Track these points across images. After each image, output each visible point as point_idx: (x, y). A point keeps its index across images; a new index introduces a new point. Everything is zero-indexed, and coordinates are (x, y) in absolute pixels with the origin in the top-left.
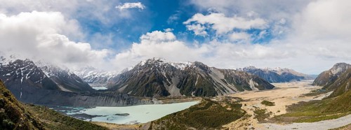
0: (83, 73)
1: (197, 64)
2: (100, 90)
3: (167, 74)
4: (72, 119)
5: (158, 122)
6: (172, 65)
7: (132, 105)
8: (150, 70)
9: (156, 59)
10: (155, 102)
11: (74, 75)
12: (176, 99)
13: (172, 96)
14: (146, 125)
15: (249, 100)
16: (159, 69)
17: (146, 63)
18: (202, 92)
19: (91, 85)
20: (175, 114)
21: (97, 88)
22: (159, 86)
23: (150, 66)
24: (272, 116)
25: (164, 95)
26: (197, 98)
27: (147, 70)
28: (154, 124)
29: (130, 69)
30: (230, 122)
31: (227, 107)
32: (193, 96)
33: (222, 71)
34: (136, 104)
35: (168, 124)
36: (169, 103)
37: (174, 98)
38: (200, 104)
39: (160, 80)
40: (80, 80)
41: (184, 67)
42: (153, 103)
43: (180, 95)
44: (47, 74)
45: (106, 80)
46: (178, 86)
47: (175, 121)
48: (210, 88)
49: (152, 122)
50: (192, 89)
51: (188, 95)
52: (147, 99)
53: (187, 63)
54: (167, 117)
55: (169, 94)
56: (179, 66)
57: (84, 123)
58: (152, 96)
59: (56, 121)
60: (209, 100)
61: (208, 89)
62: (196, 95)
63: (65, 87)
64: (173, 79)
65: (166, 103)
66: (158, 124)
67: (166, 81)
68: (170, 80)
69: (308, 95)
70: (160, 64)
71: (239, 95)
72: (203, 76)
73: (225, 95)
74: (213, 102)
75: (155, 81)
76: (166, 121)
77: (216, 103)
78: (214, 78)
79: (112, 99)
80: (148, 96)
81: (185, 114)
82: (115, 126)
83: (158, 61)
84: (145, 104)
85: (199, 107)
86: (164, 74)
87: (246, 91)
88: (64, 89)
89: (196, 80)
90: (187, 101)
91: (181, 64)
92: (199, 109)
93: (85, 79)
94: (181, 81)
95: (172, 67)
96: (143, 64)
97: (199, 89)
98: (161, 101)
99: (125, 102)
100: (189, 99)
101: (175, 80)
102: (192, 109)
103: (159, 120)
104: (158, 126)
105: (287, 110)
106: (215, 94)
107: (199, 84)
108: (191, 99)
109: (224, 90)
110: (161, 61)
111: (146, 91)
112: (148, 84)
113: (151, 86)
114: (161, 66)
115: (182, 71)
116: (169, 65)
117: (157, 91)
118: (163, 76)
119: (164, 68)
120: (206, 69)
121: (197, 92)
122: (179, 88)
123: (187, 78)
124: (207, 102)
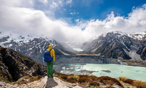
8: (112, 41)
9: (114, 33)
10: (121, 63)
16: (118, 39)
17: (107, 35)
22: (121, 52)
36: (133, 66)
39: (120, 47)
41: (141, 37)
42: (119, 63)
46: (139, 52)
52: (114, 60)
53: (144, 33)
55: (131, 58)
56: (136, 37)
58: (117, 58)
65: (131, 65)
68: (129, 48)
70: (119, 36)
75: (117, 48)
80: (113, 58)
83: (117, 34)
84: (114, 63)
91: (137, 35)
94: (141, 49)
95: (130, 38)
98: (125, 63)
110: (120, 34)
111: (111, 54)
112: (112, 50)
113: (115, 52)
114: (120, 38)
115: (139, 40)
116: (126, 36)
117: (120, 55)
118: (122, 44)
119: (122, 39)
122: (140, 54)
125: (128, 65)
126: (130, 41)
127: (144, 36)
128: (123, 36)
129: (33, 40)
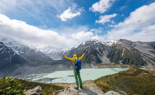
0: (46, 50)
1: (121, 40)
2: (58, 60)
3: (99, 49)
6: (102, 43)
9: (92, 41)
10: (93, 67)
11: (40, 52)
13: (104, 63)
16: (94, 46)
17: (86, 43)
18: (129, 61)
19: (52, 58)
20: (107, 76)
21: (56, 60)
22: (95, 57)
23: (88, 45)
25: (99, 63)
26: (124, 66)
27: (87, 48)
29: (76, 47)
32: (122, 64)
36: (102, 68)
37: (106, 65)
38: (128, 71)
39: (95, 53)
40: (44, 55)
41: (111, 44)
42: (91, 67)
43: (110, 62)
44: (17, 52)
46: (108, 56)
48: (137, 58)
50: (119, 58)
51: (117, 62)
52: (87, 65)
53: (113, 41)
55: (102, 62)
56: (107, 44)
58: (90, 63)
60: (137, 69)
61: (135, 59)
62: (124, 63)
64: (104, 52)
65: (100, 68)
67: (99, 53)
68: (102, 53)
72: (129, 49)
74: (142, 70)
75: (92, 53)
77: (145, 71)
79: (66, 66)
80: (88, 63)
81: (116, 78)
83: (93, 41)
84: (86, 68)
85: (128, 73)
86: (97, 49)
89: (122, 52)
91: (109, 42)
92: (128, 75)
93: (48, 54)
94: (110, 53)
95: (103, 44)
96: (84, 44)
97: (126, 59)
98: (96, 66)
100: (117, 66)
101: (106, 53)
102: (121, 74)
106: (144, 64)
107: (125, 55)
108: (119, 66)
110: (95, 42)
111: (86, 59)
112: (87, 56)
113: (90, 57)
114: (95, 45)
115: (109, 46)
116: (100, 43)
117: (94, 60)
118: (97, 50)
119: (97, 45)
120: (130, 43)
121: (125, 61)
122: (109, 58)
123: (115, 51)
124: (135, 70)
125: (98, 68)
126: (103, 47)
127: (113, 43)
128: (98, 43)
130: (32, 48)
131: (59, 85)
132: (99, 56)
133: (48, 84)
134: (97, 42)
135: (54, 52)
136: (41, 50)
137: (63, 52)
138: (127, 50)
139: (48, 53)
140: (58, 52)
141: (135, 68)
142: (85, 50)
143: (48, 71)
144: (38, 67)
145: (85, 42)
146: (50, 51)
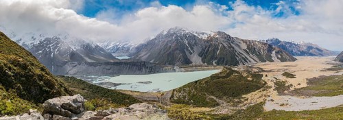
0: (106, 44)
1: (219, 33)
3: (189, 43)
4: (98, 87)
5: (180, 90)
6: (195, 34)
7: (154, 73)
8: (172, 39)
9: (178, 29)
10: (177, 70)
11: (98, 46)
12: (198, 68)
13: (194, 64)
14: (168, 93)
15: (270, 71)
16: (181, 37)
17: (169, 32)
18: (223, 61)
19: (114, 55)
20: (196, 82)
22: (181, 54)
23: (172, 35)
24: (292, 89)
25: (186, 63)
26: (218, 67)
27: (169, 39)
28: (175, 92)
29: (152, 38)
30: (250, 92)
31: (248, 77)
32: (215, 64)
33: (245, 41)
34: (158, 72)
35: (190, 92)
36: (191, 71)
37: (196, 66)
38: (221, 73)
39: (182, 48)
40: (104, 50)
41: (206, 36)
42: (175, 71)
43: (201, 63)
44: (73, 47)
45: (128, 49)
47: (196, 89)
49: (174, 90)
50: (213, 58)
51: (210, 63)
52: (170, 67)
53: (209, 32)
54: (189, 85)
55: (191, 63)
56: (201, 35)
57: (109, 91)
58: (174, 64)
59: (83, 89)
60: (230, 69)
61: (229, 59)
62: (218, 64)
63: (90, 58)
64: (195, 48)
65: (188, 71)
66: (180, 92)
67: (188, 50)
68: (192, 49)
69: (329, 70)
70: (183, 33)
71: (261, 65)
72: (225, 44)
73: (246, 64)
74: (234, 71)
75: (177, 49)
76: (187, 89)
77: (237, 72)
78: (236, 48)
79: (135, 67)
80: (170, 64)
81: (206, 82)
82: (138, 94)
83: (181, 30)
84: (167, 72)
85: (220, 75)
86: (186, 42)
87: (267, 62)
88: (89, 60)
89: (218, 49)
90: (209, 69)
91: (203, 34)
92: (220, 77)
94: (203, 50)
95: (195, 36)
96: (165, 33)
97: (221, 58)
98: (182, 69)
99: (148, 70)
100: (210, 67)
101: (197, 49)
102: (213, 77)
103: (180, 88)
104: (180, 94)
105: (308, 83)
106: (236, 64)
107: (221, 53)
108: (213, 67)
109: (246, 60)
111: (168, 59)
112: (170, 53)
113: (173, 55)
114: (183, 35)
115: (204, 40)
116: (191, 34)
117: (179, 59)
118: (185, 44)
119: (186, 37)
120: (229, 38)
121: (219, 60)
122: (201, 56)
123: (209, 48)
124: (228, 71)
125: (185, 71)
126: (194, 39)
128: (187, 33)
129: (44, 41)
130: (88, 42)
131: (127, 93)
132: (187, 53)
133: (112, 90)
134: (187, 31)
135: (117, 46)
136: (98, 44)
137: (131, 46)
138: (224, 46)
139: (108, 48)
140: (123, 47)
141: (228, 69)
142: (167, 44)
143: (110, 74)
144: (97, 67)
145: (167, 30)
146: (112, 46)
